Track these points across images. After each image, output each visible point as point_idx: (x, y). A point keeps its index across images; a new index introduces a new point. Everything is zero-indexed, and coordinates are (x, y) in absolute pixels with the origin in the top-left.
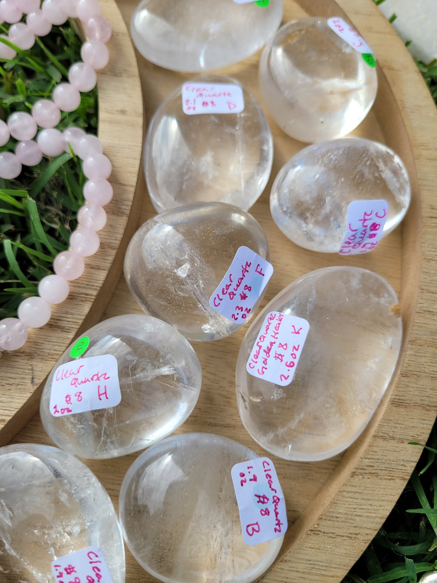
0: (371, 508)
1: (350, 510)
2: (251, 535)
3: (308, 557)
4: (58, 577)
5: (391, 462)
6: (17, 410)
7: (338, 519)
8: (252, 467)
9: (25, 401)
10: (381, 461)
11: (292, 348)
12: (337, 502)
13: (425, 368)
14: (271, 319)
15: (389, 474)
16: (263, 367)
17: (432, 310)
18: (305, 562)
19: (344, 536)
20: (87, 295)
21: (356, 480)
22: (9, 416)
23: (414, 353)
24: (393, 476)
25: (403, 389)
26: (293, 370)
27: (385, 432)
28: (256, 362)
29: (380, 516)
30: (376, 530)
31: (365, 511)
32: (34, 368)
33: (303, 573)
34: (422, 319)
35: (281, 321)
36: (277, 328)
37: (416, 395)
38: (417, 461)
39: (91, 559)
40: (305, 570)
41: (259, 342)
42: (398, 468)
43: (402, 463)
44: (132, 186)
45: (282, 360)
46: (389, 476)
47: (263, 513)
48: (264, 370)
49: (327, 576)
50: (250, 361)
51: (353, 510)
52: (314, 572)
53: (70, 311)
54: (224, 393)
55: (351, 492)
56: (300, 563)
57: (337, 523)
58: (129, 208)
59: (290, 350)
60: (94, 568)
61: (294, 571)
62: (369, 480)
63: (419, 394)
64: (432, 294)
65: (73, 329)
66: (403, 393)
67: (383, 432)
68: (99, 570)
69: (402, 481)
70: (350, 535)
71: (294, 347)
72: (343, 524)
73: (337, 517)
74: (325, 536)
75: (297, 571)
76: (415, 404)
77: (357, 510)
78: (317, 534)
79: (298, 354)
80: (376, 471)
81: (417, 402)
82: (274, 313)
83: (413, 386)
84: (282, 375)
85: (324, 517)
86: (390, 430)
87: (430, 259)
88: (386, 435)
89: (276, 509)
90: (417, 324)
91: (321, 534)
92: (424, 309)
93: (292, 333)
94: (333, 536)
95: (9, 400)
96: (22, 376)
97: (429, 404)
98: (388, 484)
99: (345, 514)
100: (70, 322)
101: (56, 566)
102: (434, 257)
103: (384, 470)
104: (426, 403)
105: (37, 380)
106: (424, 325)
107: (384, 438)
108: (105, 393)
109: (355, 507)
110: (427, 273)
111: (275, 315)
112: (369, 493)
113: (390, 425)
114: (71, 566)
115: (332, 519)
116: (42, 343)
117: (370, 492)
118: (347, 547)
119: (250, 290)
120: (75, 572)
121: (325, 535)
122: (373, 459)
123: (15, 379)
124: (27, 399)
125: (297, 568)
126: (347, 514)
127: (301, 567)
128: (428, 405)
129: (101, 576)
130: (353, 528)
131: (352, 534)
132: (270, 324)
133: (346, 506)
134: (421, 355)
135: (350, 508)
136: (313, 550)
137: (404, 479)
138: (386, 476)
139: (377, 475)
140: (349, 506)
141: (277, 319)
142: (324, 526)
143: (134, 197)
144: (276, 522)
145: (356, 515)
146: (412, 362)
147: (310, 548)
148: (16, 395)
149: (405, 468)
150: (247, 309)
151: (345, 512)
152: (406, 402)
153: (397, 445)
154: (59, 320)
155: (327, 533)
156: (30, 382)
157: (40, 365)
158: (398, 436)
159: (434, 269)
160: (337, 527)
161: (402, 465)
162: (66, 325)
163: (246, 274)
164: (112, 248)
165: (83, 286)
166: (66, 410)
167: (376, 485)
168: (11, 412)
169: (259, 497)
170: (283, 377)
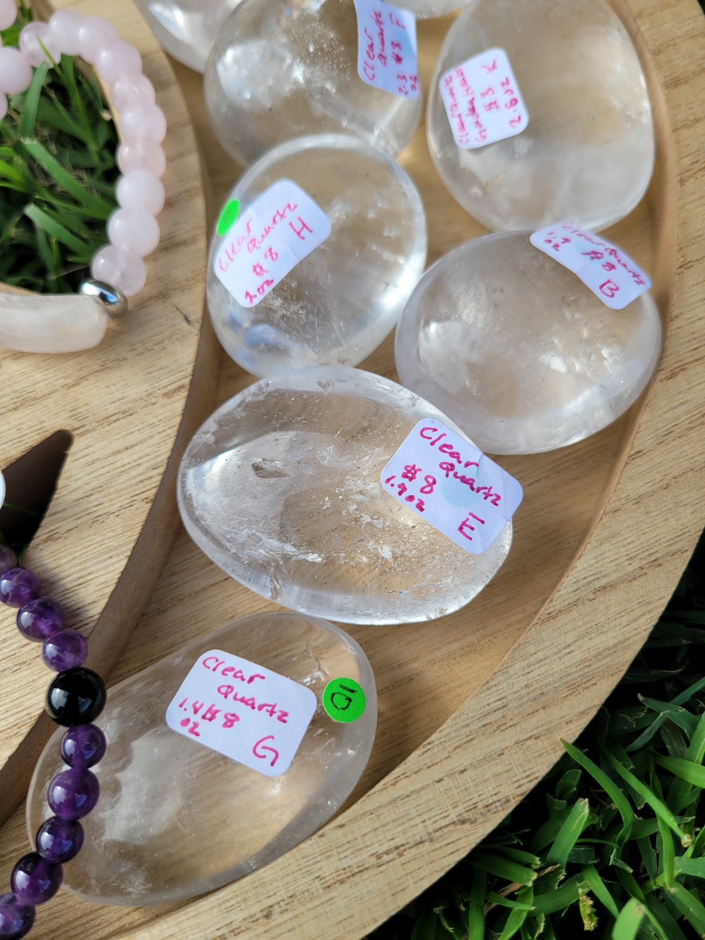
2: (612, 296)
4: (400, 493)
6: (192, 365)
8: (553, 232)
9: (195, 349)
11: (500, 86)
13: (675, 33)
14: (448, 84)
16: (480, 132)
18: (699, 304)
20: (188, 191)
21: (690, 185)
22: (186, 377)
25: (667, 67)
26: (520, 106)
27: (683, 120)
28: (467, 134)
32: (179, 306)
35: (463, 75)
36: (464, 84)
39: (430, 438)
41: (453, 115)
45: (497, 107)
47: (607, 268)
48: (483, 134)
50: (457, 139)
53: (180, 220)
55: (694, 201)
56: (696, 308)
59: (500, 91)
60: (441, 449)
61: (695, 321)
65: (200, 236)
66: (670, 70)
67: (680, 121)
68: (450, 447)
71: (503, 84)
73: (700, 236)
75: (700, 319)
76: (695, 74)
78: (690, 267)
79: (513, 85)
81: (694, 70)
82: (446, 77)
83: (676, 57)
84: (511, 122)
85: (684, 245)
86: (686, 115)
88: (688, 122)
89: (619, 260)
91: (696, 264)
93: (488, 73)
95: (172, 360)
96: (169, 325)
100: (188, 231)
101: (388, 480)
105: (194, 317)
107: (688, 126)
108: (304, 225)
111: (451, 76)
113: (682, 110)
114: (409, 466)
115: (694, 241)
119: (400, 48)
120: (420, 470)
121: (700, 262)
122: (691, 154)
123: (162, 333)
124: (196, 345)
125: (696, 316)
127: (699, 313)
129: (458, 454)
132: (451, 88)
134: (660, 23)
136: (699, 286)
141: (456, 78)
142: (691, 254)
144: (631, 274)
148: (178, 349)
150: (411, 77)
152: (681, 77)
154: (172, 237)
155: (701, 259)
156: (185, 324)
157: (185, 298)
162: (188, 237)
163: (382, 26)
164: (183, 126)
166: (265, 286)
168: (187, 371)
169: (588, 254)
170: (514, 124)
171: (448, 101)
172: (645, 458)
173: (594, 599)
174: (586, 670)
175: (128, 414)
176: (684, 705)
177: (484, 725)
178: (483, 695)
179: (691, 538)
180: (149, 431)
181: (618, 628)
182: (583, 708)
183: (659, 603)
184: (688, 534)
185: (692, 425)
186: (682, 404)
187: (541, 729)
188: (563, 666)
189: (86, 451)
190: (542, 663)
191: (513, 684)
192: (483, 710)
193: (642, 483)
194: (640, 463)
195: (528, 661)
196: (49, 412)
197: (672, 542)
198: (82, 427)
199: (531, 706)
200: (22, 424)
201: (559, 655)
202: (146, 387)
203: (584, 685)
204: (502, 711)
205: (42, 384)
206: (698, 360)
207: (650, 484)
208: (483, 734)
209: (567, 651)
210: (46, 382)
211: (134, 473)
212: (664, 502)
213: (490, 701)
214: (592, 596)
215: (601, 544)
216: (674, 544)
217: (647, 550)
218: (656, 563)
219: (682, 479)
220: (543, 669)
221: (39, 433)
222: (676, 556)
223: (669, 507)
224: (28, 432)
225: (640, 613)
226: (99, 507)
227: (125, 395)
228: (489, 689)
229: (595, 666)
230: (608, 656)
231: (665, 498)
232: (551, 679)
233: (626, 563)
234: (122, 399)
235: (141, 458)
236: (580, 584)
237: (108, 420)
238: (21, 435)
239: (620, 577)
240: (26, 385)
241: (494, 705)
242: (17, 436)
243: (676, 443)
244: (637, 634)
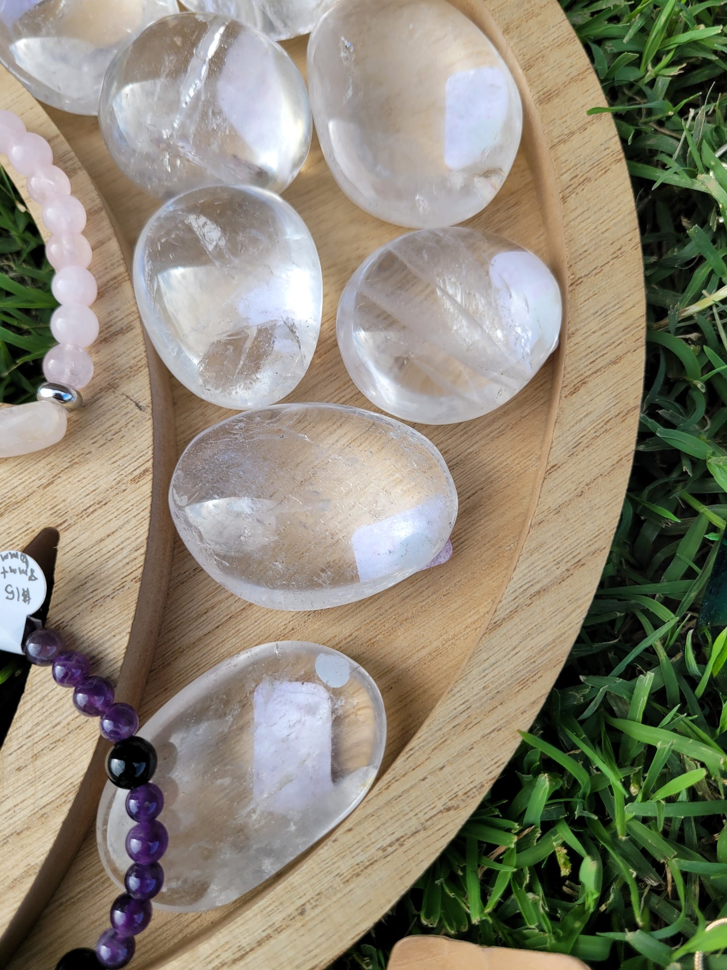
0: (610, 214)
3: (592, 311)
6: (151, 448)
7: (588, 252)
9: (151, 433)
18: (592, 318)
19: (608, 262)
20: (115, 278)
21: (572, 201)
22: (148, 461)
25: (538, 82)
29: (627, 213)
30: (635, 229)
31: (607, 221)
32: (129, 394)
33: (601, 329)
38: (617, 133)
40: (601, 325)
43: (603, 148)
49: (627, 311)
51: (594, 231)
52: (611, 318)
56: (589, 323)
57: (589, 256)
58: (76, 159)
61: (590, 335)
62: (585, 191)
70: (614, 256)
72: (597, 251)
73: (586, 251)
75: (594, 332)
83: (546, 70)
91: (584, 279)
94: (598, 270)
95: (132, 447)
96: (123, 413)
99: (591, 241)
104: (574, 74)
105: (144, 402)
107: (563, 141)
109: (594, 226)
112: (597, 203)
115: (582, 257)
116: (113, 365)
117: (596, 201)
118: (622, 268)
123: (117, 422)
124: (151, 428)
125: (590, 330)
126: (593, 239)
127: (594, 325)
128: (579, 75)
130: (612, 246)
131: (615, 253)
134: (527, 35)
135: (590, 232)
136: (591, 300)
139: (588, 180)
145: (603, 233)
147: (585, 301)
148: (135, 435)
149: (611, 150)
154: (109, 327)
156: (137, 410)
157: (132, 385)
158: (575, 128)
160: (594, 260)
168: (147, 455)
172: (560, 471)
173: (531, 603)
174: (532, 666)
175: (103, 503)
176: (620, 676)
177: (454, 727)
178: (449, 702)
179: (607, 536)
180: (124, 516)
181: (554, 625)
182: (533, 699)
183: (586, 598)
184: (604, 533)
185: (597, 434)
186: (587, 415)
187: (501, 722)
188: (513, 666)
189: (73, 544)
190: (494, 667)
191: (473, 688)
192: (451, 714)
193: (559, 494)
194: (556, 476)
195: (482, 667)
196: (32, 514)
197: (591, 543)
198: (64, 522)
199: (490, 704)
200: (10, 528)
201: (508, 657)
202: (114, 476)
203: (532, 679)
204: (467, 712)
205: (19, 488)
206: (595, 372)
207: (566, 494)
208: (454, 735)
209: (514, 652)
210: (22, 486)
211: (120, 557)
212: (581, 508)
213: (456, 705)
214: (529, 602)
215: (531, 555)
216: (593, 544)
217: (571, 553)
218: (579, 564)
219: (593, 485)
220: (496, 672)
221: (27, 534)
222: (596, 555)
223: (585, 512)
224: (17, 534)
225: (571, 609)
226: (95, 593)
227: (97, 486)
228: (454, 695)
229: (539, 661)
230: (548, 651)
231: (581, 505)
232: (504, 679)
233: (554, 568)
234: (95, 490)
235: (122, 543)
236: (518, 592)
237: (86, 512)
238: (11, 538)
239: (551, 581)
240: (6, 491)
241: (460, 708)
242: (8, 540)
243: (585, 453)
244: (571, 628)
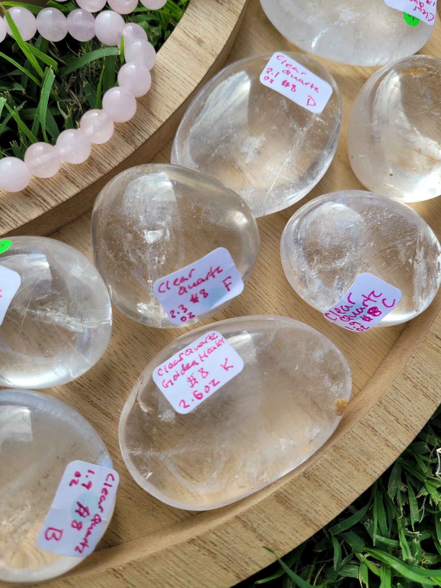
1: (165, 573)
2: (47, 539)
5: (237, 552)
8: (93, 473)
10: (227, 545)
11: (211, 380)
12: (158, 558)
13: (332, 481)
14: (210, 338)
15: (227, 563)
16: (170, 381)
17: (377, 429)
23: (330, 460)
24: (230, 568)
26: (198, 402)
27: (251, 520)
28: (167, 372)
34: (361, 432)
35: (218, 346)
36: (210, 351)
37: (305, 502)
41: (182, 354)
42: (240, 562)
44: (160, 121)
45: (193, 386)
46: (226, 565)
47: (75, 525)
48: (170, 384)
50: (162, 366)
53: (17, 207)
54: (125, 381)
59: (207, 381)
63: (309, 503)
64: (387, 413)
65: (9, 226)
66: (294, 492)
67: (249, 518)
69: (235, 578)
71: (213, 381)
74: (124, 584)
76: (299, 511)
77: (172, 578)
78: (117, 577)
79: (213, 390)
80: (216, 553)
81: (302, 509)
82: (217, 333)
84: (183, 401)
85: (135, 565)
86: (257, 520)
87: (408, 378)
88: (249, 524)
89: (91, 528)
90: (353, 434)
92: (370, 423)
93: (221, 365)
97: (312, 519)
98: (219, 572)
100: (10, 217)
102: (414, 378)
103: (224, 556)
106: (360, 439)
110: (396, 389)
111: (217, 337)
113: (260, 515)
119: (205, 297)
121: (125, 582)
122: (221, 538)
132: (206, 342)
133: (164, 568)
137: (238, 577)
138: (223, 563)
140: (167, 570)
141: (216, 342)
142: (129, 573)
143: (155, 133)
144: (83, 541)
146: (323, 468)
150: (190, 313)
151: (158, 572)
152: (291, 503)
153: (254, 540)
155: (127, 582)
159: (406, 390)
161: (246, 562)
162: (4, 218)
163: (210, 278)
164: (100, 170)
165: (46, 189)
167: (207, 565)
169: (81, 506)
170: (182, 403)
171: (194, 345)
